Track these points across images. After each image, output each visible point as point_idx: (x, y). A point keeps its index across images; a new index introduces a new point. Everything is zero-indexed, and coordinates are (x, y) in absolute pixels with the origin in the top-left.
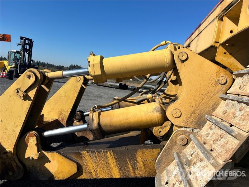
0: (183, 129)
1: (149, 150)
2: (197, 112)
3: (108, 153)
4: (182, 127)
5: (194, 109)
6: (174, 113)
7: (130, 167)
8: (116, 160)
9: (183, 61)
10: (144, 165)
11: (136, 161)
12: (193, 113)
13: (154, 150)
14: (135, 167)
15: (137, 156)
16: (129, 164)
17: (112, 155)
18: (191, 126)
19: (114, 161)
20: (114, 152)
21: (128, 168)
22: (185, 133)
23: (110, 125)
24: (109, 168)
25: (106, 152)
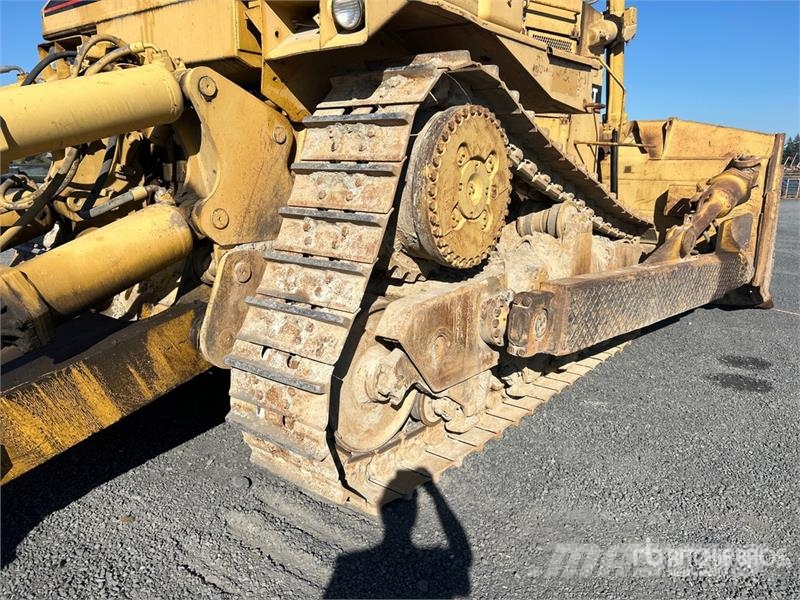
0: (237, 249)
1: (172, 322)
2: (254, 207)
3: (75, 371)
4: (233, 246)
5: (246, 203)
6: (216, 218)
7: (139, 380)
8: (99, 380)
9: (209, 99)
10: (169, 360)
11: (150, 358)
12: (248, 211)
13: (183, 317)
14: (149, 374)
15: (148, 347)
16: (136, 375)
17: (86, 370)
18: (247, 239)
19: (95, 384)
20: (89, 364)
21: (135, 384)
22: (242, 255)
23: (75, 294)
24: (86, 409)
25: (69, 372)
